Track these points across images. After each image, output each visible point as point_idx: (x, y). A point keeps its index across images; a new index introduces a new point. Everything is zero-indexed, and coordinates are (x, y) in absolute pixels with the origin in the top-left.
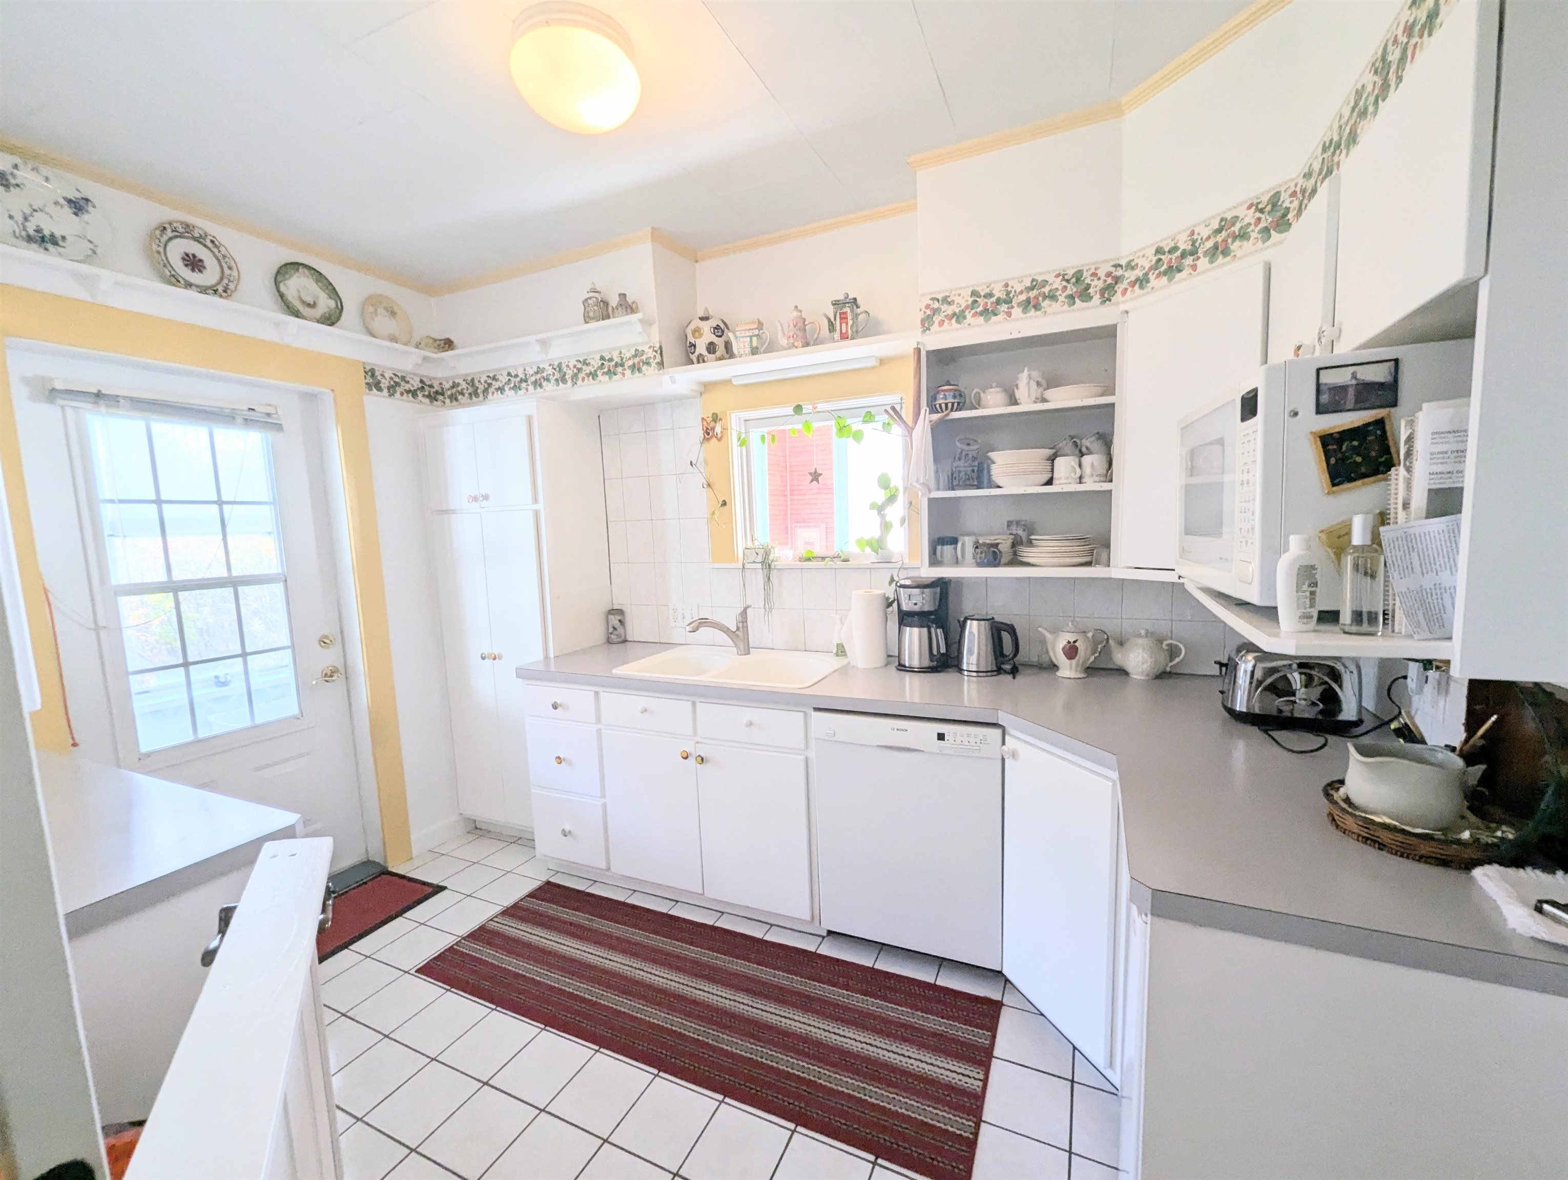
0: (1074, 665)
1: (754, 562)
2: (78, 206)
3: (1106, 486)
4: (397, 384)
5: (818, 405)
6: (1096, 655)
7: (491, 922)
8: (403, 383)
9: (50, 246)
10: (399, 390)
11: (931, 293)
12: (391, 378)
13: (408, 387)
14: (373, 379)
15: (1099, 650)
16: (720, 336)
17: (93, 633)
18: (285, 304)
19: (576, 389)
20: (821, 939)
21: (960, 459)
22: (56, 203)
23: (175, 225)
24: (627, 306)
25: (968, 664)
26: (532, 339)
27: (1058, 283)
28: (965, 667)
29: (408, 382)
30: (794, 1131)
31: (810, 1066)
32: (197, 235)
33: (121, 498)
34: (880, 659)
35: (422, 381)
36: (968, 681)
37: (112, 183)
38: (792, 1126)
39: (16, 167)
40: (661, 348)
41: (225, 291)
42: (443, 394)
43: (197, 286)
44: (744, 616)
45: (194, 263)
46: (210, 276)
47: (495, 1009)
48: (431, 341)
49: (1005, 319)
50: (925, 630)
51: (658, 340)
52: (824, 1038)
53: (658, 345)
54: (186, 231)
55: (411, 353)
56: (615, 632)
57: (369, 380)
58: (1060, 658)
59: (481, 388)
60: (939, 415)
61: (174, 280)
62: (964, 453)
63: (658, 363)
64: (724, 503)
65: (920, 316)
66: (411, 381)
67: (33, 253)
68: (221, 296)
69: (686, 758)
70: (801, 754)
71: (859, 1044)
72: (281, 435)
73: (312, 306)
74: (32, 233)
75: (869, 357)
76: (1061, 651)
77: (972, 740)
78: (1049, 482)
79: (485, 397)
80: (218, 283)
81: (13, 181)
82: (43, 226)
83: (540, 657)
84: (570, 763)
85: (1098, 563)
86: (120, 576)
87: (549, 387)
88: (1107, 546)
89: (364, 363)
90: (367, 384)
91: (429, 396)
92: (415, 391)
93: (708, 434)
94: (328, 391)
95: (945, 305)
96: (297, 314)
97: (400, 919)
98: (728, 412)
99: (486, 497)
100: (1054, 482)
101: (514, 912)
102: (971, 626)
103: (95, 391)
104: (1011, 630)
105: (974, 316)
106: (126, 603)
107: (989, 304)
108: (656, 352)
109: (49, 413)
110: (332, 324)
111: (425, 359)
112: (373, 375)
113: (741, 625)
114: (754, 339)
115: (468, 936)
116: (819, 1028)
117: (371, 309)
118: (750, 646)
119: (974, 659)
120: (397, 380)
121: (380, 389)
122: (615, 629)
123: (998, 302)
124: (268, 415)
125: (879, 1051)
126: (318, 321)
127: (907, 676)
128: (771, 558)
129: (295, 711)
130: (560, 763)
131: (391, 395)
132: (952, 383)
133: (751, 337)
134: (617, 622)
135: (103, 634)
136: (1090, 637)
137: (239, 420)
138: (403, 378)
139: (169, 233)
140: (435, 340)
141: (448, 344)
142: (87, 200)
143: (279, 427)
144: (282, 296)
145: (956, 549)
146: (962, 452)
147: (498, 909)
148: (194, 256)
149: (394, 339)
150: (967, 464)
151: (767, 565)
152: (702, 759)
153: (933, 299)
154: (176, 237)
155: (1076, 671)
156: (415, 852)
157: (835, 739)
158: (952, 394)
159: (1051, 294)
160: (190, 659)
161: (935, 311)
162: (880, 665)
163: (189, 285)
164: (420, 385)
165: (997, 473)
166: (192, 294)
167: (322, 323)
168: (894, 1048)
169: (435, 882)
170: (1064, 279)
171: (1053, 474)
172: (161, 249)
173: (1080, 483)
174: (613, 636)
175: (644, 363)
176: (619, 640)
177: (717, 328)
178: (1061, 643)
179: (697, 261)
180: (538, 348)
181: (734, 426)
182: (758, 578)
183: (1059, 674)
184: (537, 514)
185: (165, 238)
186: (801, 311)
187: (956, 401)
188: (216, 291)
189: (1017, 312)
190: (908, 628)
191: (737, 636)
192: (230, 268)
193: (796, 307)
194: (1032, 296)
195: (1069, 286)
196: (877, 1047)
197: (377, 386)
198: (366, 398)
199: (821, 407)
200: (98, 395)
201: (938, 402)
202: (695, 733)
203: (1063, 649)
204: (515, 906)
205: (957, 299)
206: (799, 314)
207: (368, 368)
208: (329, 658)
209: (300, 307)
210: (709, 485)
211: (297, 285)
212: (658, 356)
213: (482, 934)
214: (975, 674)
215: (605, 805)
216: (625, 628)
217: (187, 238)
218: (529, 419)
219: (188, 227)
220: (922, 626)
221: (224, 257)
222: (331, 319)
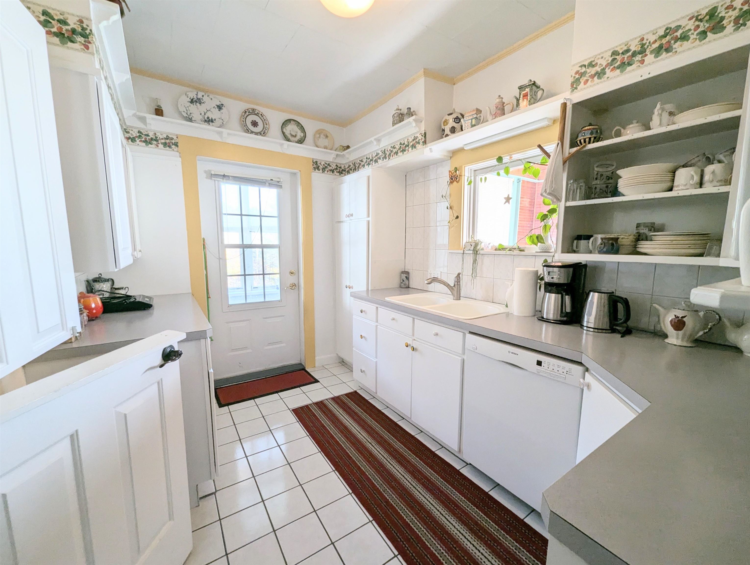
0: (680, 337)
1: (469, 250)
2: (220, 107)
3: (723, 189)
4: (326, 167)
5: (513, 156)
6: (706, 331)
7: (326, 401)
8: (328, 167)
9: (211, 123)
10: (327, 170)
11: (580, 63)
12: (324, 165)
13: (330, 168)
14: (316, 166)
15: (709, 327)
16: (458, 123)
17: (218, 260)
18: (284, 136)
19: (390, 161)
20: (466, 464)
21: (596, 179)
22: (214, 107)
23: (249, 110)
24: (410, 113)
25: (588, 322)
26: (372, 139)
27: (691, 25)
28: (585, 324)
29: (330, 166)
30: (395, 556)
31: (422, 527)
32: (256, 113)
33: (228, 213)
34: (528, 311)
35: (337, 166)
36: (586, 334)
37: (230, 97)
38: (396, 553)
39: (203, 96)
40: (425, 133)
41: (264, 134)
42: (345, 171)
43: (255, 132)
44: (458, 278)
45: (255, 124)
46: (259, 129)
47: (308, 436)
48: (342, 148)
49: (639, 66)
50: (560, 295)
51: (424, 129)
52: (438, 517)
53: (423, 132)
54: (253, 112)
55: (333, 153)
56: (404, 283)
57: (315, 166)
58: (669, 329)
59: (357, 166)
60: (578, 148)
61: (248, 131)
62: (599, 174)
63: (423, 142)
64: (457, 217)
65: (572, 80)
66: (332, 166)
67: (205, 126)
68: (262, 135)
69: (407, 346)
70: (460, 357)
71: (456, 530)
72: (281, 190)
73: (295, 136)
74: (206, 119)
75: (543, 119)
76: (669, 323)
77: (556, 369)
78: (671, 189)
79: (358, 170)
80: (262, 131)
81: (202, 102)
82: (209, 116)
83: (365, 289)
84: (366, 339)
85: (709, 255)
86: (227, 241)
87: (380, 161)
88: (720, 240)
89: (313, 159)
90: (314, 168)
91: (339, 172)
92: (334, 170)
93: (452, 179)
94: (298, 171)
95: (590, 68)
96: (288, 140)
97: (299, 388)
98: (463, 166)
99: (352, 215)
100: (674, 189)
101: (336, 400)
102: (593, 296)
103: (223, 174)
104: (626, 302)
105: (612, 70)
106: (228, 251)
107: (626, 59)
108: (422, 136)
109: (210, 183)
110: (301, 143)
111: (337, 155)
112: (316, 164)
113: (456, 283)
114: (474, 120)
115: (316, 403)
116: (438, 511)
117: (318, 136)
118: (461, 295)
119: (592, 318)
120: (326, 165)
121: (319, 170)
122: (403, 281)
123: (634, 54)
124: (278, 182)
125: (466, 540)
126: (296, 142)
127: (544, 325)
128: (478, 248)
129: (279, 299)
130: (362, 338)
131: (323, 172)
132: (593, 124)
133: (472, 119)
134: (404, 277)
135: (221, 261)
136: (701, 316)
137: (267, 184)
138: (329, 165)
139: (247, 113)
140: (343, 147)
141: (348, 147)
142: (222, 105)
143: (281, 187)
144: (283, 133)
145: (588, 243)
146: (597, 174)
147: (332, 396)
148: (255, 121)
149: (325, 148)
150: (602, 182)
151: (476, 252)
152: (414, 349)
153: (581, 66)
154: (250, 114)
155: (682, 340)
156: (316, 365)
157: (476, 351)
158: (590, 131)
159: (683, 36)
160: (246, 273)
161: (582, 74)
162: (528, 315)
163: (252, 132)
164: (336, 167)
165: (622, 185)
166: (253, 136)
167: (298, 143)
168: (475, 544)
169: (317, 378)
170: (697, 19)
171: (673, 183)
172: (244, 120)
173: (701, 187)
174: (402, 284)
175: (417, 143)
176: (406, 286)
177: (457, 118)
178: (670, 317)
179: (454, 84)
180: (375, 143)
181: (466, 174)
182: (469, 259)
183: (666, 341)
184: (368, 222)
185: (246, 115)
186: (502, 98)
187: (593, 136)
188: (261, 134)
189: (650, 58)
190: (548, 294)
191: (453, 289)
192: (266, 124)
193: (500, 96)
194: (664, 43)
195: (702, 24)
196: (465, 537)
197: (318, 168)
198: (313, 173)
199: (516, 156)
200: (224, 176)
201: (579, 139)
202: (413, 335)
203: (671, 321)
204: (338, 397)
205: (599, 62)
206: (500, 100)
207: (315, 161)
208: (292, 280)
209: (289, 136)
210: (451, 208)
211: (291, 129)
212: (423, 138)
213: (321, 405)
214: (592, 330)
215: (376, 362)
216: (409, 281)
217: (253, 114)
218: (369, 177)
219: (253, 110)
220: (558, 293)
221: (265, 120)
222: (301, 141)
